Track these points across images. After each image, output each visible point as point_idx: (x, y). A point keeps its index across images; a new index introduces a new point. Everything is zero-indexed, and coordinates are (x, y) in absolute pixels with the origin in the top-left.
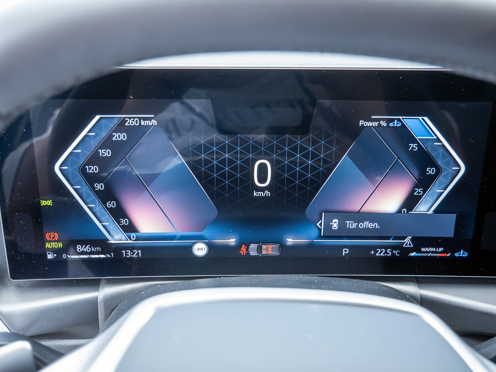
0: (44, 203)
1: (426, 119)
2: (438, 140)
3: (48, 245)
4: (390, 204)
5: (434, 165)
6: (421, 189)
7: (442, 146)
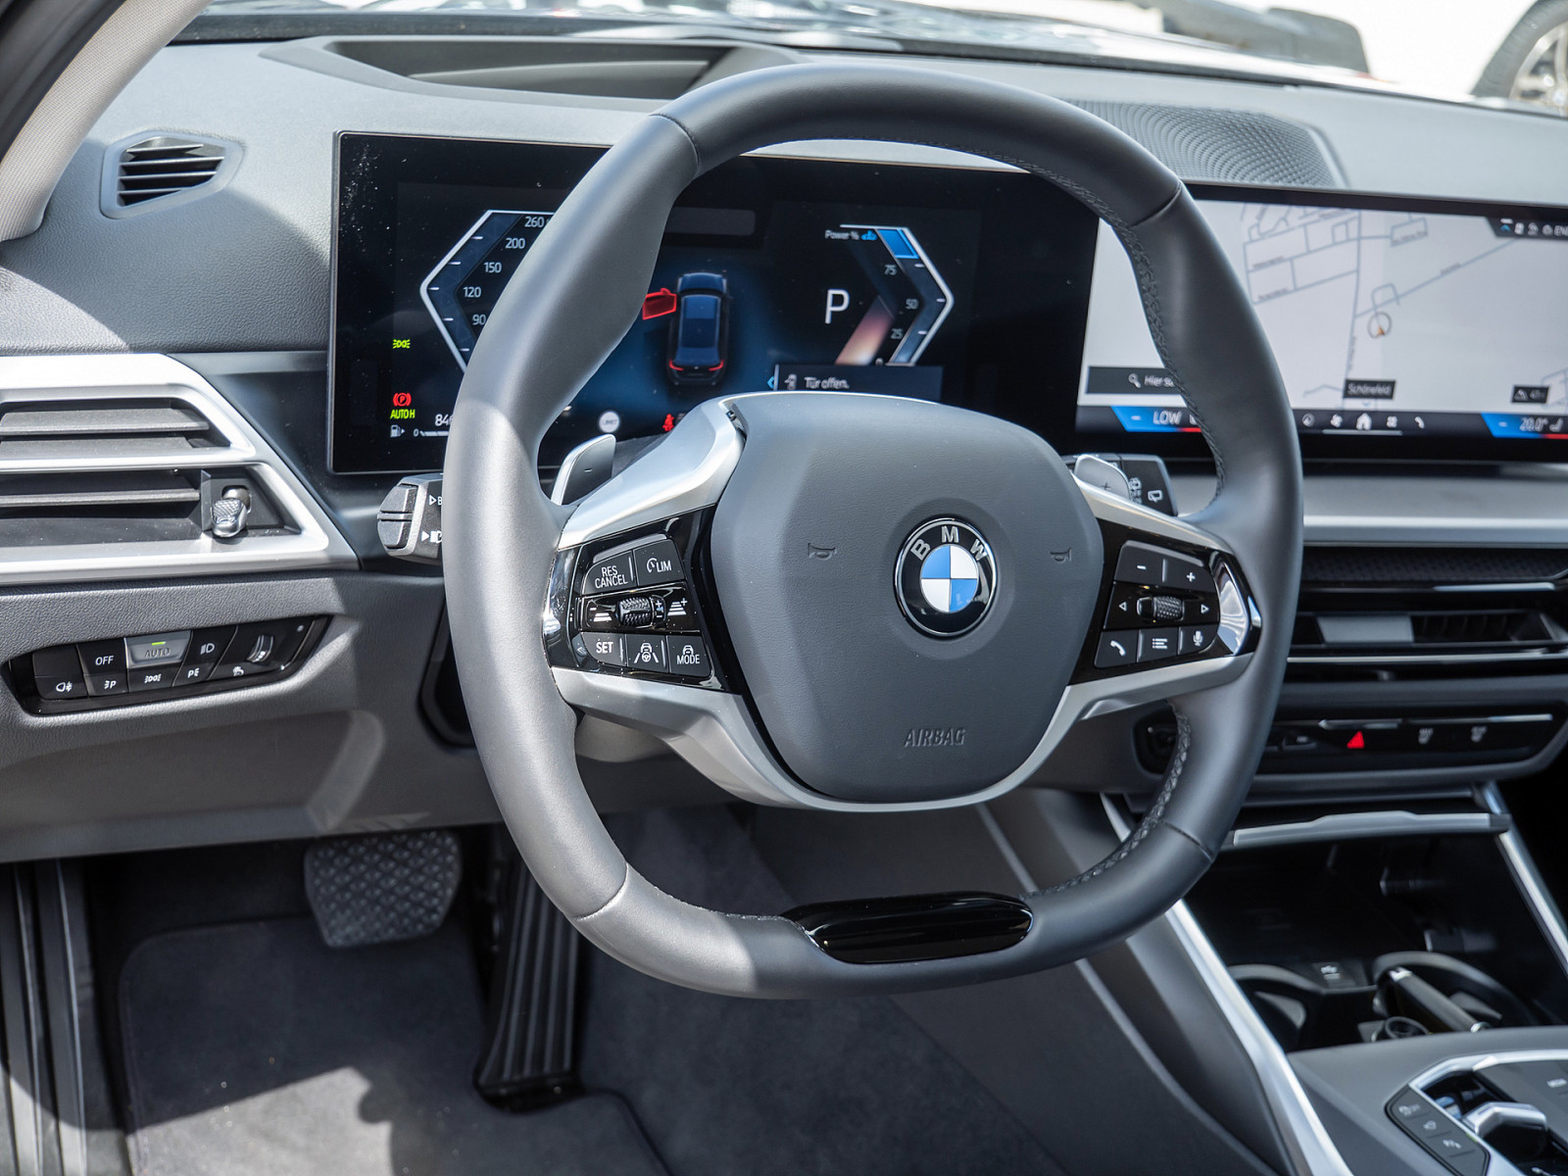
0: (398, 344)
1: (906, 230)
2: (920, 261)
3: (394, 415)
4: (861, 351)
5: (915, 294)
6: (898, 331)
7: (926, 269)
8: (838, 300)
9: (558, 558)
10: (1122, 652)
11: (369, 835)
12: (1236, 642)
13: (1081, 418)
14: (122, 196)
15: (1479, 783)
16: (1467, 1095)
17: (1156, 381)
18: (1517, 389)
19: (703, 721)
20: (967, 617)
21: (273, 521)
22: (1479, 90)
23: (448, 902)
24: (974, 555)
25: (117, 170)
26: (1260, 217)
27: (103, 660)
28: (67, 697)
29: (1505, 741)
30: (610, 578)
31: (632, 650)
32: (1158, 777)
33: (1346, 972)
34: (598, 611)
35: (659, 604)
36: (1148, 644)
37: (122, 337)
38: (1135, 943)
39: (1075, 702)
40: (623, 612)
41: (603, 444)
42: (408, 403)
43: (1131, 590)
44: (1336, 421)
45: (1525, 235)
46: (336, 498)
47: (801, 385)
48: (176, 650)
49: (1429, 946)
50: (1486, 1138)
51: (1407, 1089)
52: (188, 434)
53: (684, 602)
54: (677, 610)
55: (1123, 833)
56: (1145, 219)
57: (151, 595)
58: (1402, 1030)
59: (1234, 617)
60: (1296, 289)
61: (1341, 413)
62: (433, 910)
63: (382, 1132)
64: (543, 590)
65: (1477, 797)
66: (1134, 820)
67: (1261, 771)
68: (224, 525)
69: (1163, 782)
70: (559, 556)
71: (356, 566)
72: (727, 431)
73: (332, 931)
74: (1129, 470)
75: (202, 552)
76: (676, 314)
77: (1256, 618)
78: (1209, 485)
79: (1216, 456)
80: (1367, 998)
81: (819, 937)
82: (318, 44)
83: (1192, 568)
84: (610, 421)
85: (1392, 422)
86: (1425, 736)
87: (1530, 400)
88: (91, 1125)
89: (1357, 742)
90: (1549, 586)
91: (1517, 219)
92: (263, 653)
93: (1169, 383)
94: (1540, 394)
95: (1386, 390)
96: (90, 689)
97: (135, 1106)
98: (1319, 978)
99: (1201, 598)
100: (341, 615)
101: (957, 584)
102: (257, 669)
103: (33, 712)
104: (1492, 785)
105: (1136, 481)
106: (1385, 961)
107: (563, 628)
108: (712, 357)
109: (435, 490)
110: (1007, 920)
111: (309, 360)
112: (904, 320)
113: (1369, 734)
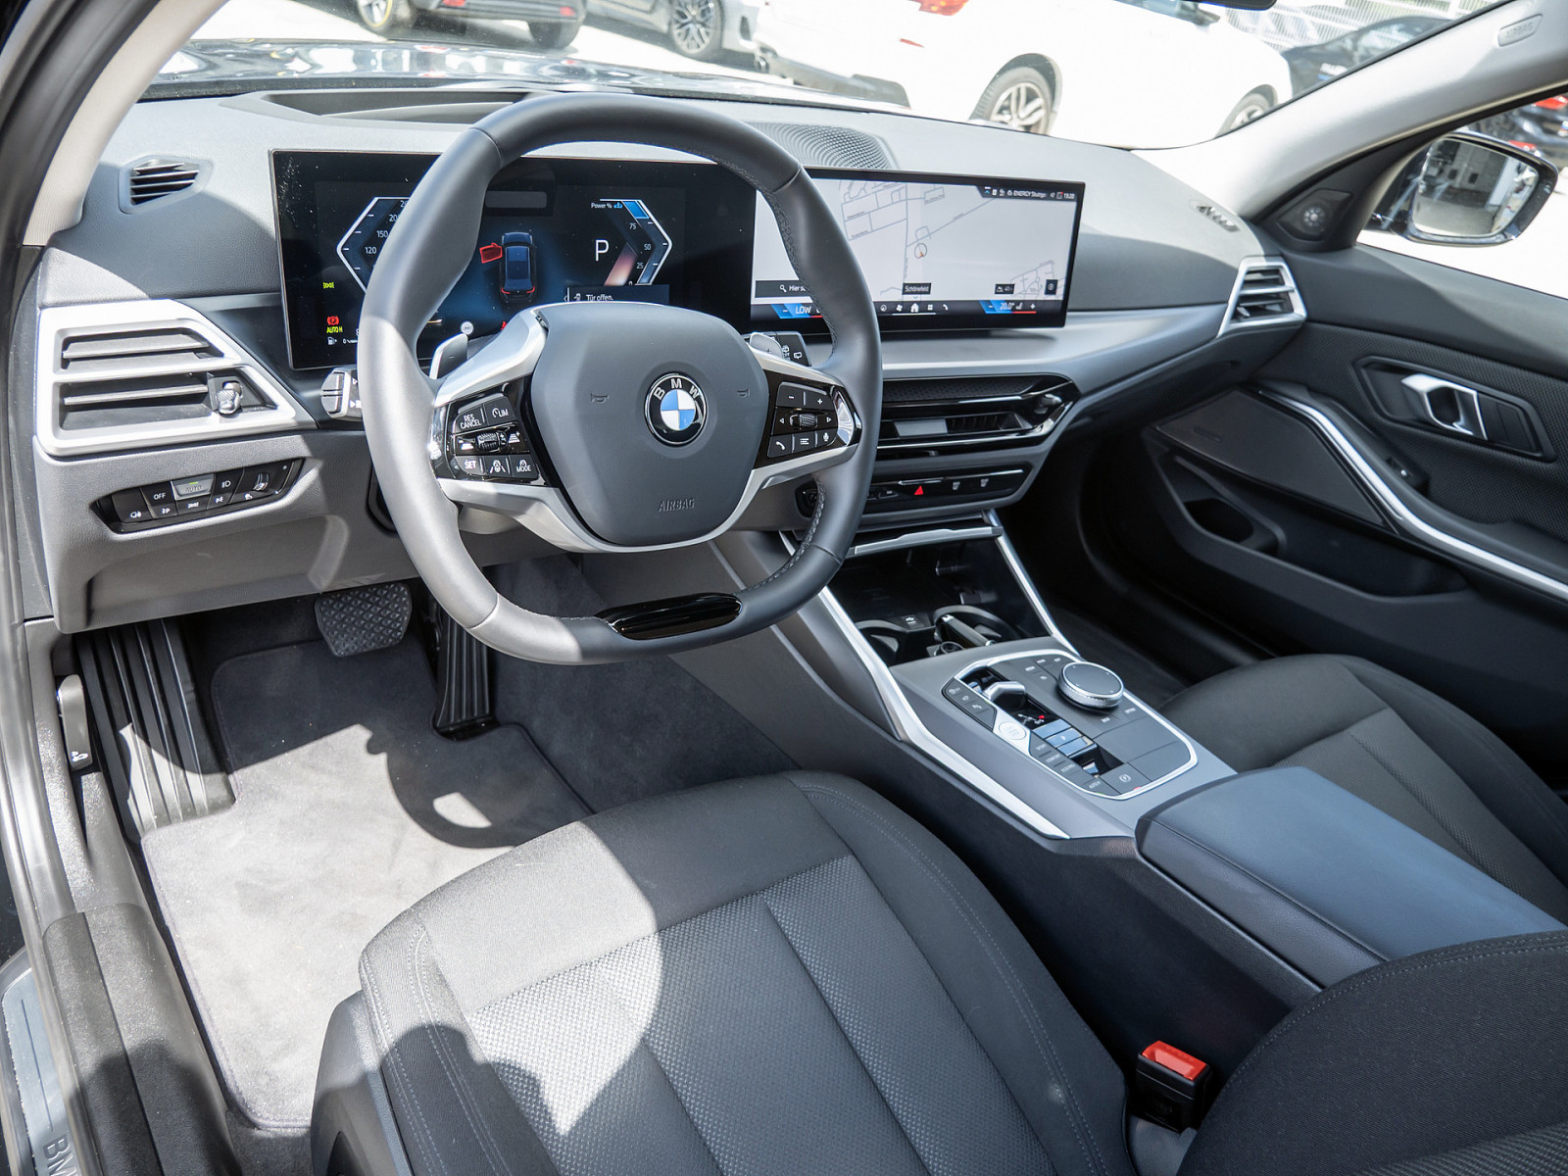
0: (326, 285)
1: (640, 201)
2: (650, 220)
3: (329, 330)
4: (619, 277)
5: (649, 241)
6: (641, 264)
7: (654, 224)
8: (602, 246)
9: (435, 412)
10: (783, 448)
11: (353, 589)
12: (848, 439)
13: (753, 312)
14: (134, 199)
15: (987, 511)
16: (984, 680)
17: (796, 289)
18: (997, 286)
19: (536, 504)
20: (690, 432)
21: (258, 403)
22: (974, 116)
23: (405, 625)
24: (692, 395)
25: (129, 182)
26: (850, 187)
27: (159, 496)
28: (139, 521)
29: (1001, 485)
30: (470, 422)
31: (488, 466)
32: (808, 519)
33: (919, 620)
34: (465, 442)
35: (502, 436)
36: (798, 442)
37: (143, 290)
38: (802, 613)
39: (758, 479)
40: (480, 442)
41: (459, 340)
42: (337, 323)
43: (788, 410)
44: (899, 308)
45: (998, 196)
46: (297, 385)
47: (584, 298)
48: (206, 486)
49: (963, 602)
50: (995, 702)
51: (953, 679)
52: (195, 350)
53: (518, 434)
54: (514, 439)
55: (791, 551)
56: (780, 187)
57: (183, 453)
58: (949, 648)
59: (846, 425)
60: (873, 231)
61: (902, 303)
62: (398, 630)
63: (382, 758)
64: (428, 431)
65: (985, 518)
66: (797, 544)
67: (864, 513)
68: (225, 407)
69: (812, 521)
70: (436, 411)
71: (315, 426)
72: (536, 329)
73: (337, 648)
74: (782, 341)
75: (213, 424)
76: (503, 259)
77: (858, 423)
78: (828, 348)
79: (831, 330)
80: (931, 632)
81: (617, 626)
82: (257, 97)
83: (821, 396)
84: (467, 328)
85: (930, 307)
86: (956, 486)
87: (1005, 292)
88: (205, 771)
89: (920, 492)
90: (1019, 398)
91: (993, 187)
92: (263, 485)
93: (803, 289)
94: (1008, 288)
95: (926, 289)
96: (153, 515)
97: (231, 758)
98: (905, 624)
99: (826, 413)
100: (309, 457)
101: (683, 413)
102: (260, 494)
103: (118, 532)
104: (993, 511)
105: (786, 347)
106: (940, 612)
107: (443, 454)
108: (527, 285)
109: (354, 375)
110: (726, 607)
111: (270, 298)
112: (644, 257)
113: (925, 487)
